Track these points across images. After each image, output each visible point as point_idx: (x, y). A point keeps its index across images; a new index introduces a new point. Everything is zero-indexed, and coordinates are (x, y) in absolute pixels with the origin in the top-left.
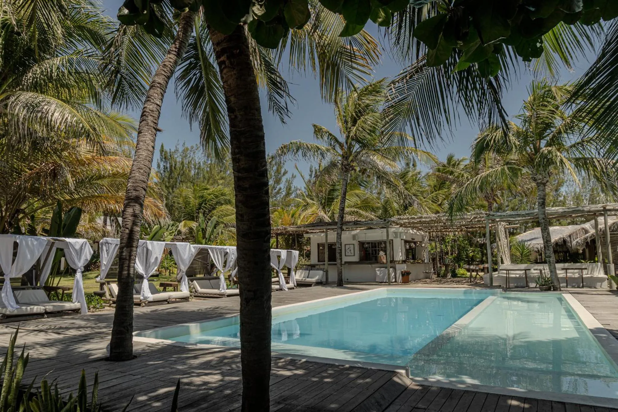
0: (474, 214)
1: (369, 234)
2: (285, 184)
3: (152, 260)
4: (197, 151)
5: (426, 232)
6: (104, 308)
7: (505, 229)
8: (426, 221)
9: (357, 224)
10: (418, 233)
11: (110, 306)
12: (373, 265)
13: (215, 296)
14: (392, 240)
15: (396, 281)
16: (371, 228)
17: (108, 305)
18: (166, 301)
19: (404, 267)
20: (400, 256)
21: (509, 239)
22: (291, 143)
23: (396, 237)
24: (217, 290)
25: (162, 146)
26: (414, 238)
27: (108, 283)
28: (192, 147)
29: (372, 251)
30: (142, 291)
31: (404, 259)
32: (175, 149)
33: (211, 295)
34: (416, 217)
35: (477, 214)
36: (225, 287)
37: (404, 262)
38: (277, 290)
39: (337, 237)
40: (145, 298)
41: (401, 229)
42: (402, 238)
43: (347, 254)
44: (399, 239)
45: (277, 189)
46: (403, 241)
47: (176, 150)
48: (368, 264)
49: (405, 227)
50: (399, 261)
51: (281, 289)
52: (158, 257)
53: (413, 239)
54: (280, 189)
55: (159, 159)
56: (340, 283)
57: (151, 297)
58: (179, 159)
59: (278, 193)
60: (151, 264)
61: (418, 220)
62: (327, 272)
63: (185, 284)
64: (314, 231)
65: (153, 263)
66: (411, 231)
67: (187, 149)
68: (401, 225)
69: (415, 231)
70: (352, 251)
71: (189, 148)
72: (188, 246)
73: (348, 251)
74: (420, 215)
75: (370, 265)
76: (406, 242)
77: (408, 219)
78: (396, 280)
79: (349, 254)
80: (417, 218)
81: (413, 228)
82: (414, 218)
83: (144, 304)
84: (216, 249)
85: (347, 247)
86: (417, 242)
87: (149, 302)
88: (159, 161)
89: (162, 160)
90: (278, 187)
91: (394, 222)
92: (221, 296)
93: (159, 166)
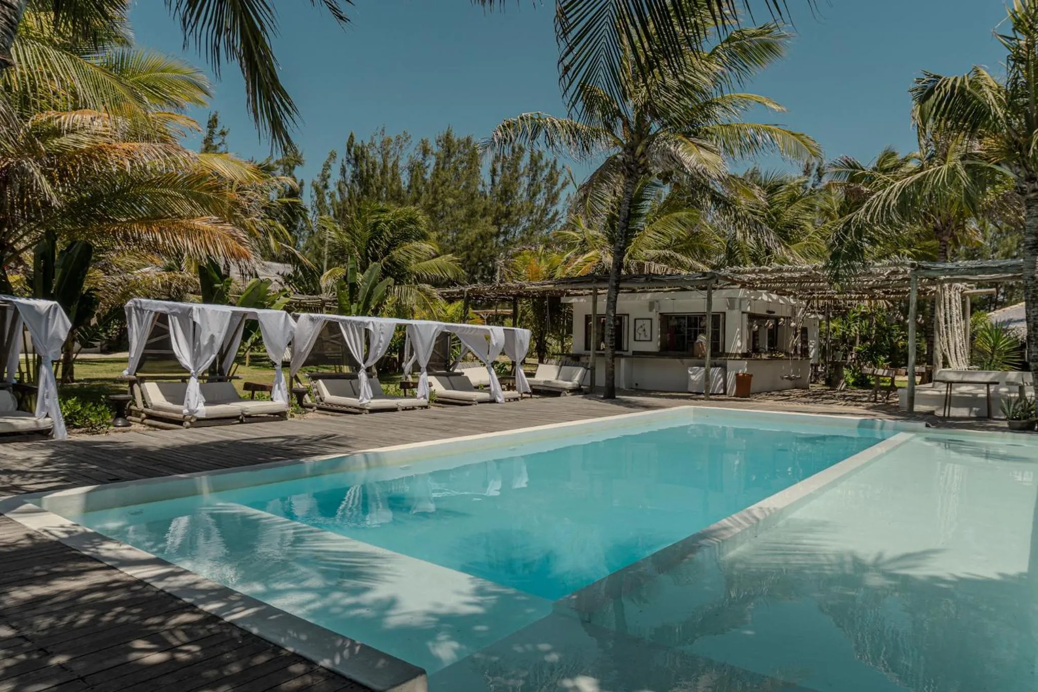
0: (890, 265)
1: (681, 301)
2: (565, 205)
3: (205, 341)
4: (406, 144)
5: (801, 299)
6: (130, 425)
7: (963, 297)
8: (792, 278)
9: (653, 280)
10: (781, 301)
11: (142, 423)
12: (686, 361)
13: (350, 409)
14: (724, 313)
15: (725, 393)
16: (685, 290)
17: (139, 420)
18: (237, 418)
19: (743, 368)
20: (737, 343)
21: (970, 320)
22: (522, 118)
23: (732, 307)
24: (355, 399)
25: (351, 136)
26: (771, 309)
27: (142, 380)
28: (398, 138)
29: (689, 331)
30: (186, 399)
31: (745, 351)
32: (370, 141)
33: (344, 408)
34: (770, 269)
35: (896, 264)
36: (370, 394)
37: (745, 356)
38: (480, 402)
39: (608, 305)
40: (191, 412)
41: (741, 293)
42: (743, 310)
43: (637, 338)
44: (736, 312)
45: (551, 214)
46: (745, 316)
47: (372, 144)
48: (674, 357)
49: (750, 288)
50: (736, 354)
51: (494, 401)
52: (216, 335)
53: (768, 312)
54: (557, 213)
55: (345, 160)
56: (610, 393)
57: (203, 410)
58: (379, 160)
59: (552, 220)
60: (202, 348)
61: (777, 275)
62: (593, 369)
63: (279, 388)
64: (580, 292)
65: (206, 347)
66: (765, 298)
67: (389, 141)
68: (743, 285)
69: (775, 297)
70: (648, 333)
71: (393, 139)
72: (284, 316)
73: (641, 331)
74: (777, 265)
75: (678, 360)
76: (752, 317)
77: (753, 272)
78: (725, 389)
79: (642, 338)
80: (772, 271)
81: (771, 290)
82: (765, 271)
83: (188, 423)
84: (351, 322)
85: (639, 323)
86: (780, 317)
87: (199, 420)
88: (345, 163)
89: (348, 161)
90: (554, 209)
91: (725, 278)
92: (360, 410)
93: (343, 171)
